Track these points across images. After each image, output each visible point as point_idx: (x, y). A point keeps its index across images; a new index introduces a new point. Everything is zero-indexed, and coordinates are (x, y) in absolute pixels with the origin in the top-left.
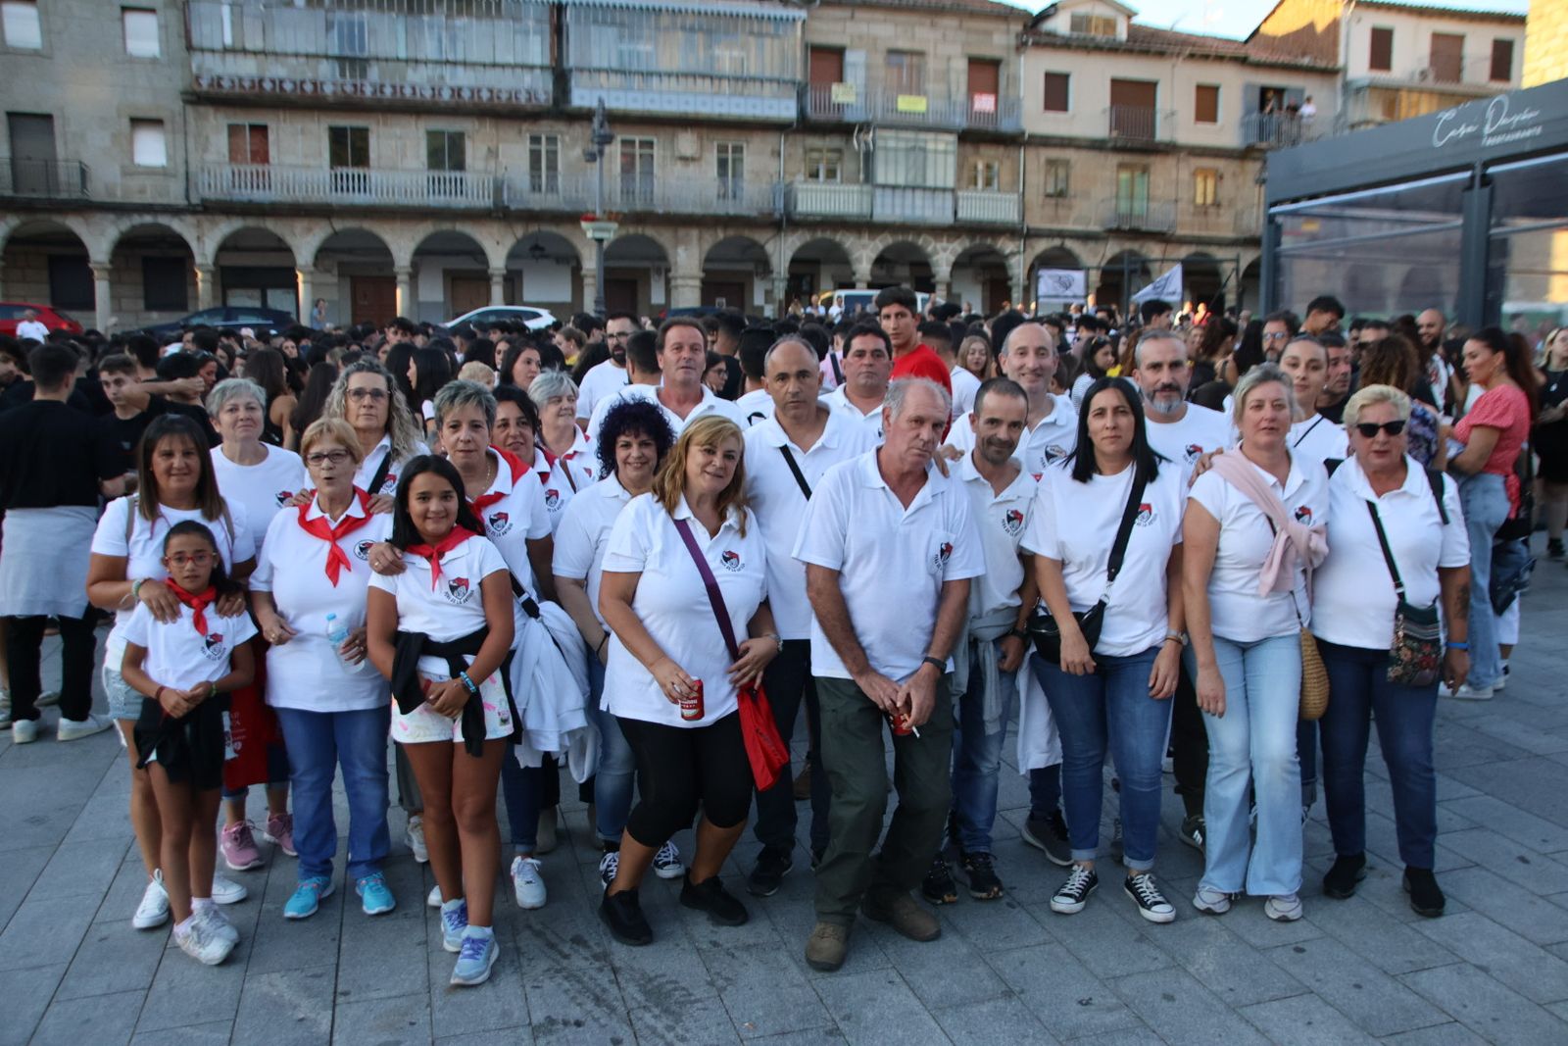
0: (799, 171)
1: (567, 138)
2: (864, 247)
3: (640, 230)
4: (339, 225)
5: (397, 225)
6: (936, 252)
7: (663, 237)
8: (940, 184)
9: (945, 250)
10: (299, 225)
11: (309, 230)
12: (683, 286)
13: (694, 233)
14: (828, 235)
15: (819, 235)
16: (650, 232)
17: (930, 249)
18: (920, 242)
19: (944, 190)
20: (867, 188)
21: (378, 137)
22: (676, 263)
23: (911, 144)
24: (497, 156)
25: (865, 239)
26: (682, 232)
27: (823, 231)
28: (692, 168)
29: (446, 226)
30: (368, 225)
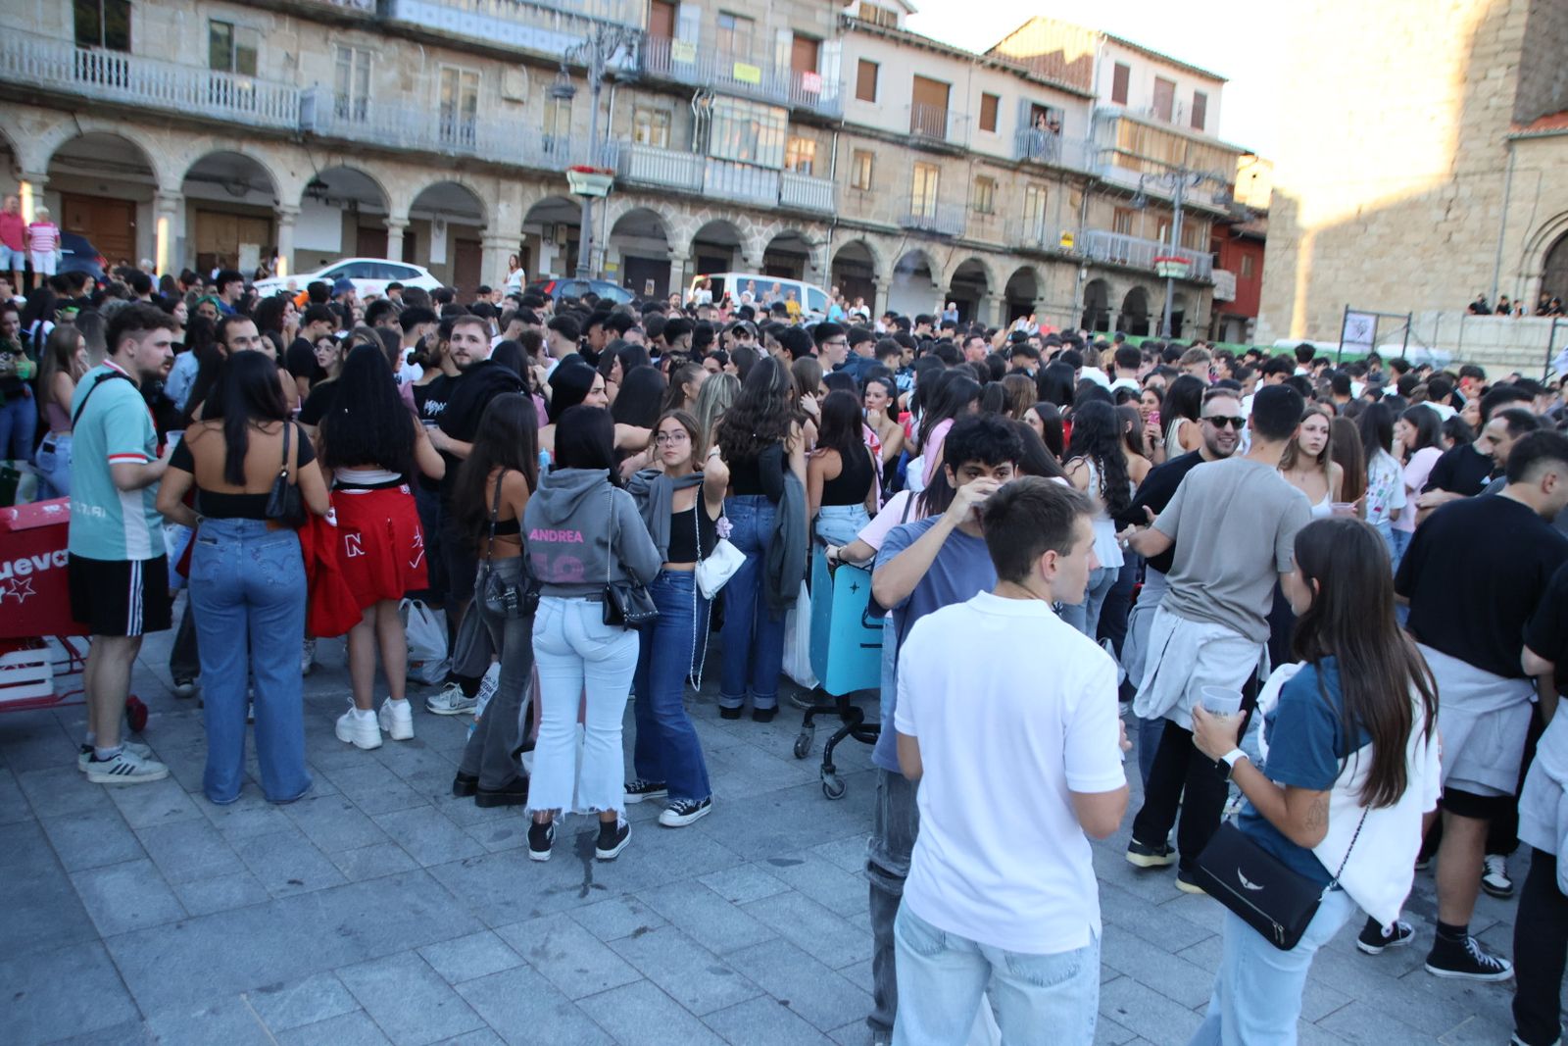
0: (627, 131)
1: (381, 57)
2: (685, 222)
3: (457, 178)
4: (87, 125)
5: (167, 137)
6: (752, 235)
7: (483, 188)
8: (769, 163)
9: (760, 233)
10: (29, 117)
11: (43, 126)
12: (501, 248)
13: (518, 187)
14: (651, 205)
15: (643, 204)
16: (469, 181)
17: (746, 231)
18: (738, 222)
19: (770, 169)
20: (699, 158)
21: (144, 17)
22: (496, 220)
23: (746, 117)
24: (296, 67)
25: (687, 213)
26: (505, 185)
27: (648, 200)
28: (517, 113)
29: (230, 145)
30: (126, 131)
